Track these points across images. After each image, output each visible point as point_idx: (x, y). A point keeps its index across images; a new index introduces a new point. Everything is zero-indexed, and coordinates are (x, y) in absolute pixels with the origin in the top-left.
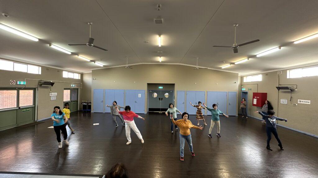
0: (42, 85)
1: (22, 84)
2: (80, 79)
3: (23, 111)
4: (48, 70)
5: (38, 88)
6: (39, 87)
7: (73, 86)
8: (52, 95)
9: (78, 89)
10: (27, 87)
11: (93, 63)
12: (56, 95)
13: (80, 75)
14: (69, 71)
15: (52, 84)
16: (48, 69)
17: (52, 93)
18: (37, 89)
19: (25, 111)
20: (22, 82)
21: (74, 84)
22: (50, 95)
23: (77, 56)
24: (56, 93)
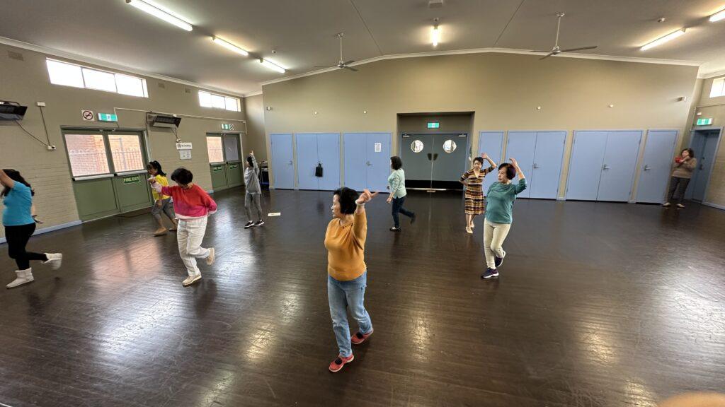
0: (153, 122)
1: (108, 120)
2: (240, 110)
3: (126, 182)
4: (164, 87)
5: (146, 130)
6: (148, 128)
7: (226, 127)
8: (182, 148)
9: (238, 135)
10: (122, 127)
11: (258, 61)
12: (191, 148)
13: (239, 100)
14: (213, 92)
15: (177, 121)
16: (162, 84)
17: (181, 144)
18: (145, 132)
20: (107, 115)
21: (229, 122)
22: (178, 148)
23: (211, 38)
24: (190, 144)
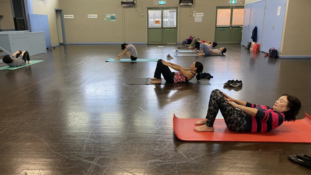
1: (162, 4)
3: (167, 31)
6: (179, 6)
7: (234, 2)
8: (197, 16)
12: (203, 16)
15: (192, 2)
17: (196, 14)
18: (178, 8)
19: (168, 31)
20: (162, 2)
22: (194, 16)
24: (203, 14)
